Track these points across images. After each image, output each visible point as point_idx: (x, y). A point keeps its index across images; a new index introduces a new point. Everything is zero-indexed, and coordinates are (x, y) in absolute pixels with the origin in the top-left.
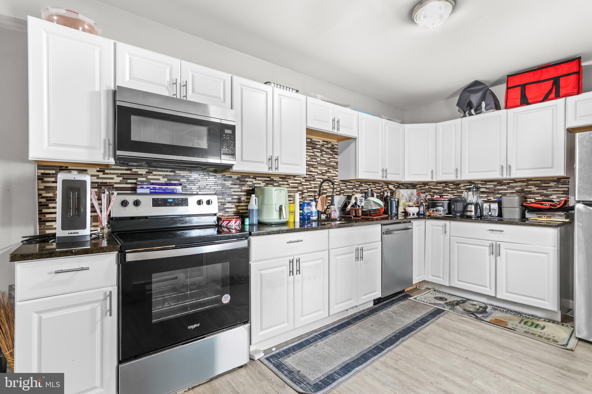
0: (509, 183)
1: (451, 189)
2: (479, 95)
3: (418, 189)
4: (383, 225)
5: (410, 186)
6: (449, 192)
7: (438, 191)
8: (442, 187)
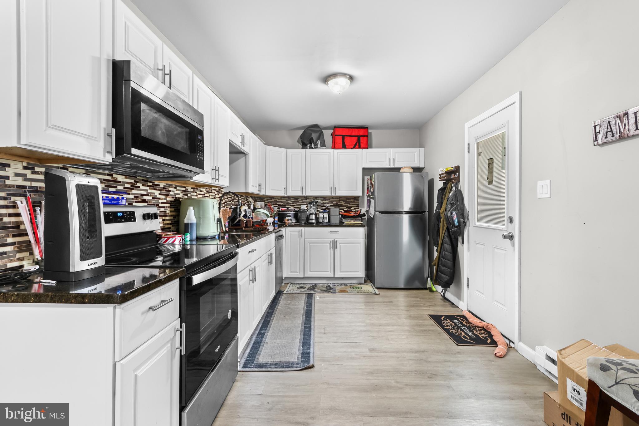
0: (329, 199)
1: (292, 203)
2: (317, 134)
3: (265, 202)
4: (275, 233)
5: (258, 199)
6: (291, 205)
7: (282, 204)
8: (285, 201)
